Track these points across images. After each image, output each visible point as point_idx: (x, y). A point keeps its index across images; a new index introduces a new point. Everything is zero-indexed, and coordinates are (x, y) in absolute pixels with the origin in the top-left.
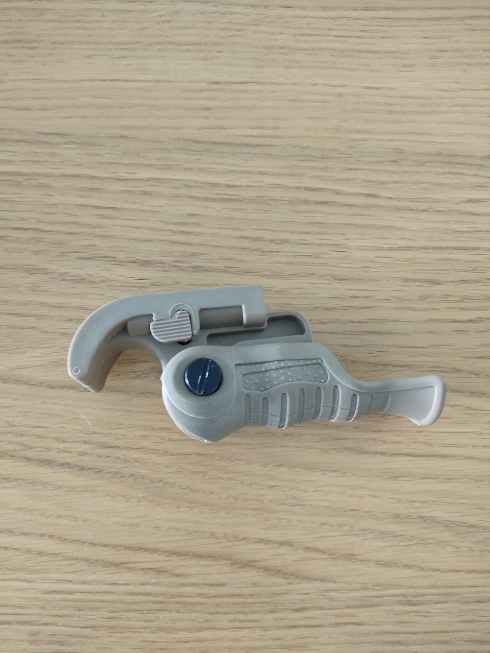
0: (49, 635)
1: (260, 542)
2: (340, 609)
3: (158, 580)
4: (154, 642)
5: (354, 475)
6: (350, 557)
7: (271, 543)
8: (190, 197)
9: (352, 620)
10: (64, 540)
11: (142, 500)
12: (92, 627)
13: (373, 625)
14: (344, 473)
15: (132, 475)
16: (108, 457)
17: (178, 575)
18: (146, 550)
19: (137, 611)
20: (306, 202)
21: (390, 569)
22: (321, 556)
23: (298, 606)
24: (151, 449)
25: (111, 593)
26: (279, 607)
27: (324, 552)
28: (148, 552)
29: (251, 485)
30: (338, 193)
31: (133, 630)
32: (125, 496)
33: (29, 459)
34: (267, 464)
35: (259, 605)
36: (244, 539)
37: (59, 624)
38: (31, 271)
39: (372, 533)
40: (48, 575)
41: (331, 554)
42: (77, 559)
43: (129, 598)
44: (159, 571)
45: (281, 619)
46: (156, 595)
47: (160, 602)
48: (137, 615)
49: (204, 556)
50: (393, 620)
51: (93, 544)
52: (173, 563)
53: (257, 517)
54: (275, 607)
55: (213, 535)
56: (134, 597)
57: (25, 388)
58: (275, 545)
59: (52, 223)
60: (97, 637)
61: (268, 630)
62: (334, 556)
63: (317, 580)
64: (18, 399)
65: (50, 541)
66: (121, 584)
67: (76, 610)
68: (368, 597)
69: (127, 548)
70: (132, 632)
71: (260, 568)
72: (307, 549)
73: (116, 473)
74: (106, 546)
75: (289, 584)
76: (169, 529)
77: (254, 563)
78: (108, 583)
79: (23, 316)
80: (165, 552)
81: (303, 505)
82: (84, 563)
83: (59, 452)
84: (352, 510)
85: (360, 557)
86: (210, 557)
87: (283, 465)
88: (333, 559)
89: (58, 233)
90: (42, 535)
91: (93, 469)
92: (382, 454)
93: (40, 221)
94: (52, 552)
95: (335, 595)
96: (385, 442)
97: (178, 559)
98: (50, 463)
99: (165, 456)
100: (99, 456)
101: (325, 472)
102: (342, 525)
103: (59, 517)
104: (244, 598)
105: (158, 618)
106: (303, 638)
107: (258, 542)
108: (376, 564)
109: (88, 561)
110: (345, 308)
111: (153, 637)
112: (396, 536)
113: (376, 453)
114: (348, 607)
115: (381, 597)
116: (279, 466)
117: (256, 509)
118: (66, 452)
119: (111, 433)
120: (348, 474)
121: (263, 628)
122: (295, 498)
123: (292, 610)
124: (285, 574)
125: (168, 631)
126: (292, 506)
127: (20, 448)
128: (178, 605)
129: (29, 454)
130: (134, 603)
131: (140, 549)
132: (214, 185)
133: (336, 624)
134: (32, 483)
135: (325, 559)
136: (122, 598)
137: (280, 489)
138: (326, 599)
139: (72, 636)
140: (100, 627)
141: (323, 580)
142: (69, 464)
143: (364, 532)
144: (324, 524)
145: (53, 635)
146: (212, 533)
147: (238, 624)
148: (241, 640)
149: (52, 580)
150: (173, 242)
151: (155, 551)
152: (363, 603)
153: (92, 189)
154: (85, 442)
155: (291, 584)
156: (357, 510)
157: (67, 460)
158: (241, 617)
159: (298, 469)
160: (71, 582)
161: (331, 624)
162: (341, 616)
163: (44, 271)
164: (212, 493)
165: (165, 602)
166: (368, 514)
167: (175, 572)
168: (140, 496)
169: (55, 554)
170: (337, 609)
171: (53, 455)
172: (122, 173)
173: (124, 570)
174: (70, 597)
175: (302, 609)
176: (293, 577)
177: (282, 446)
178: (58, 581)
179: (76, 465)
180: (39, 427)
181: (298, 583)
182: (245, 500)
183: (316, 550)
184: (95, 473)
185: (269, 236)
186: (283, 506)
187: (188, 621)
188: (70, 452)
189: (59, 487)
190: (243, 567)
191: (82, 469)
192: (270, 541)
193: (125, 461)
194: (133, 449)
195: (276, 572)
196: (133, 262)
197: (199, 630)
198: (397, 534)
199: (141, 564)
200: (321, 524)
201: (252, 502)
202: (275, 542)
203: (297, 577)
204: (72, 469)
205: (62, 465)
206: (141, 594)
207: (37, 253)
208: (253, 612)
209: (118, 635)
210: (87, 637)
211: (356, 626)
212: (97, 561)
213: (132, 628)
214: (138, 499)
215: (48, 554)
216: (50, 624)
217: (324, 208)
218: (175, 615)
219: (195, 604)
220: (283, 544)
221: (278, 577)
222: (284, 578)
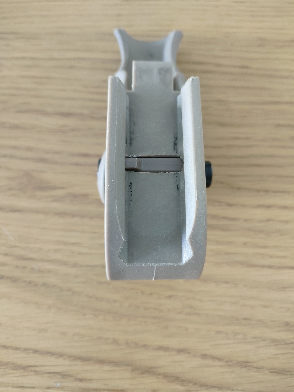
1: (160, 350)
3: (63, 384)
5: (245, 286)
6: (245, 364)
7: (170, 350)
11: (51, 307)
14: (236, 284)
15: (44, 284)
16: (24, 267)
17: (81, 380)
18: (52, 354)
21: (284, 376)
22: (218, 363)
24: (62, 262)
27: (220, 359)
28: (54, 356)
29: (151, 294)
32: (37, 303)
36: (144, 346)
39: (264, 340)
41: (227, 362)
44: (64, 375)
49: (107, 361)
51: (5, 347)
52: (77, 368)
53: (157, 325)
55: (115, 342)
58: (174, 353)
62: (230, 364)
63: (214, 387)
66: (28, 388)
69: (35, 351)
71: (159, 374)
72: (204, 356)
73: (30, 282)
74: (17, 349)
76: (74, 335)
77: (153, 370)
78: (15, 385)
80: (70, 357)
81: (199, 314)
84: (245, 319)
85: (255, 365)
86: (112, 362)
88: (229, 366)
91: (10, 278)
92: (270, 267)
96: (271, 257)
97: (81, 363)
99: (75, 267)
100: (17, 267)
101: (218, 284)
102: (236, 334)
107: (157, 349)
108: (271, 372)
110: (230, 146)
112: (287, 344)
113: (263, 267)
117: (156, 318)
119: (28, 247)
120: (239, 285)
122: (191, 307)
124: (183, 381)
126: (189, 314)
131: (47, 353)
135: (221, 366)
137: (178, 298)
141: (220, 388)
143: (257, 340)
144: (220, 332)
146: (115, 339)
151: (61, 355)
154: (6, 255)
156: (249, 319)
164: (115, 301)
166: (260, 323)
167: (79, 376)
168: (50, 303)
173: (31, 373)
176: (191, 384)
182: (146, 308)
183: (213, 358)
184: (12, 282)
186: (180, 315)
190: (143, 373)
191: (2, 277)
192: (168, 348)
193: (40, 271)
195: (174, 378)
198: (288, 342)
199: (47, 368)
200: (217, 333)
201: (152, 310)
202: (173, 350)
203: (195, 384)
212: (7, 363)
214: (49, 306)
220: (181, 351)
221: (177, 384)
222: (182, 385)
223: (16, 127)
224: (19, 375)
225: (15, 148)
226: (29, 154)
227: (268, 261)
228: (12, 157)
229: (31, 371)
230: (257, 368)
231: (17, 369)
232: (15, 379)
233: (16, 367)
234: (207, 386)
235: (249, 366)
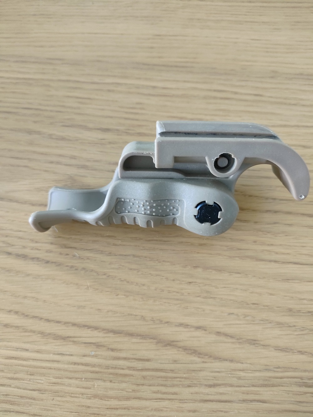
0: (3, 395)
1: (180, 326)
2: (247, 387)
3: (97, 353)
4: (89, 407)
5: (254, 276)
6: (253, 342)
7: (189, 327)
8: (139, 93)
9: (257, 397)
10: (27, 316)
11: (89, 287)
12: (39, 390)
13: (275, 403)
14: (246, 275)
15: (84, 269)
16: (67, 254)
17: (112, 350)
18: (89, 327)
19: (77, 378)
20: (215, 98)
21: (287, 354)
22: (230, 340)
23: (211, 383)
24: (100, 251)
25: (58, 361)
26: (195, 382)
27: (232, 337)
28: (91, 329)
29: (174, 280)
30: (236, 93)
31: (72, 395)
32: (77, 284)
33: (9, 254)
34: (187, 266)
35: (178, 379)
36: (167, 322)
37: (13, 386)
38: (30, 132)
39: (270, 323)
40: (10, 344)
41: (238, 339)
42: (34, 332)
43: (71, 367)
44: (98, 346)
45: (197, 393)
46: (94, 366)
47: (97, 372)
48: (77, 382)
49: (135, 335)
50: (293, 399)
51: (48, 320)
52: (110, 339)
53: (178, 306)
54: (192, 382)
55: (143, 318)
56: (76, 366)
57: (14, 205)
58: (192, 329)
59: (48, 106)
60: (42, 400)
61: (186, 402)
62: (240, 341)
63: (227, 360)
64: (8, 212)
65: (16, 316)
66: (67, 355)
67: (28, 374)
68: (270, 377)
69: (74, 325)
70: (71, 396)
71: (180, 347)
72: (218, 333)
73: (72, 267)
74: (58, 322)
75: (203, 362)
76: (108, 311)
77: (174, 343)
78: (56, 353)
79: (21, 159)
80: (104, 330)
81: (214, 298)
82: (39, 335)
83: (32, 249)
84: (253, 304)
85: (262, 343)
86: (140, 335)
87: (199, 267)
88: (240, 343)
89: (51, 111)
90: (10, 311)
91: (55, 262)
92: (275, 261)
93: (40, 104)
94: (16, 325)
95: (242, 374)
96: (277, 253)
97: (113, 336)
98: (24, 257)
99: (110, 256)
100: (61, 254)
101: (232, 274)
102: (246, 316)
103: (25, 297)
104: (166, 372)
105: (94, 385)
106: (215, 412)
107: (178, 326)
108: (276, 350)
109: (43, 334)
111: (88, 402)
112: (290, 326)
113: (270, 261)
114: (253, 386)
115: (281, 378)
116: (196, 267)
117: (178, 300)
118: (38, 249)
119: (71, 238)
120: (249, 276)
121: (182, 401)
122: (207, 292)
123: (206, 385)
124: (200, 354)
125: (102, 398)
126: (206, 298)
127: (4, 245)
128: (111, 376)
129: (10, 250)
130: (75, 372)
131: (85, 326)
132: (154, 87)
133: (244, 401)
134: (9, 271)
135: (233, 343)
136: (66, 366)
137: (197, 285)
138: (234, 377)
139: (22, 397)
140: (45, 390)
141: (231, 361)
142: (38, 258)
143: (264, 322)
144: (232, 314)
145: (6, 395)
146: (142, 316)
147: (160, 396)
148: (162, 410)
149: (13, 348)
150: (126, 119)
151: (96, 328)
152: (266, 383)
153: (76, 88)
154: (51, 244)
155: (206, 362)
156: (257, 304)
157: (37, 256)
158: (163, 389)
159: (210, 270)
160: (27, 350)
161: (239, 400)
162: (248, 394)
163: (39, 133)
164: (144, 285)
165: (101, 372)
166: (267, 308)
167: (110, 347)
168: (88, 284)
169: (17, 327)
170: (244, 386)
171: (27, 251)
172: (96, 79)
173: (70, 343)
174: (25, 363)
175: (214, 386)
176: (206, 357)
177: (198, 253)
178: (17, 349)
179: (43, 260)
180: (20, 231)
181: (211, 362)
182: (169, 292)
183: (226, 335)
184: (57, 266)
185: (190, 116)
186: (198, 298)
187: (119, 390)
188: (40, 250)
189: (28, 275)
190: (166, 346)
191: (47, 262)
192: (188, 325)
193: (80, 258)
194: (87, 250)
195: (192, 351)
196: (98, 129)
197: (128, 399)
198: (291, 325)
199: (84, 339)
200: (229, 314)
201: (175, 293)
202: (192, 327)
203: (211, 357)
204: (40, 262)
205: (33, 259)
206: (82, 364)
207: (35, 122)
208: (173, 386)
209: (59, 399)
210: (34, 399)
211: (261, 404)
212: (50, 334)
213: (72, 394)
214: (87, 287)
215: (12, 327)
216: (5, 385)
217: (227, 101)
218: (108, 384)
219: (126, 375)
220: (198, 328)
221: (194, 356)
222: (199, 357)
223: (63, 139)
224: (59, 344)
225: (60, 156)
226: (73, 162)
227: (274, 257)
228: (58, 163)
229: (70, 341)
230: (263, 345)
231: (58, 339)
232: (56, 347)
233: (57, 337)
234: (221, 359)
235: (257, 344)
